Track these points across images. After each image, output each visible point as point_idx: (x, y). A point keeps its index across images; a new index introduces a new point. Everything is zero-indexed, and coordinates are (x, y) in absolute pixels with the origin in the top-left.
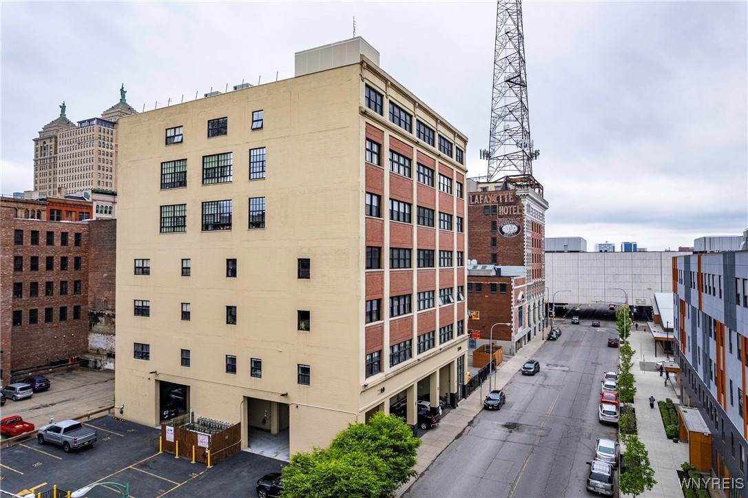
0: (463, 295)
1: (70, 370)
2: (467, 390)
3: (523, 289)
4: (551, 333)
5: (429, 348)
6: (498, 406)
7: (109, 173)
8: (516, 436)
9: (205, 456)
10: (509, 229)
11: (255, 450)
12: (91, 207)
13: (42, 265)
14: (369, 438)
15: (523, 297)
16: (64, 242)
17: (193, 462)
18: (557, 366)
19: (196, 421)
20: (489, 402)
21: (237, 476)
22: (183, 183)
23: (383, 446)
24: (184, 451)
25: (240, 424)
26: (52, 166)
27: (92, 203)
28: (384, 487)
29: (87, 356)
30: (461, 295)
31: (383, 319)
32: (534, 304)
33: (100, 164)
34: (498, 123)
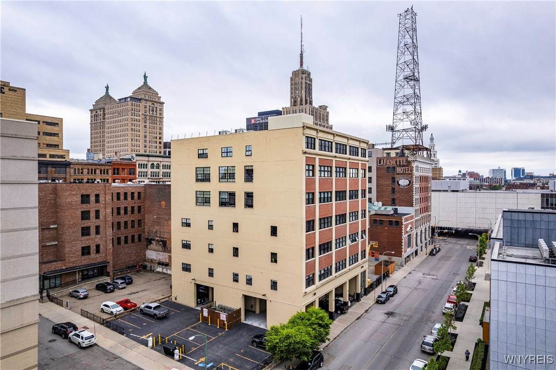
0: (365, 236)
1: (138, 271)
2: (367, 291)
3: (411, 223)
4: (433, 250)
5: (342, 269)
6: (384, 301)
7: (138, 133)
8: (392, 320)
9: (224, 325)
10: (403, 182)
11: (249, 322)
12: (136, 165)
13: (122, 212)
14: (307, 319)
15: (411, 228)
16: (133, 198)
17: (218, 327)
18: (429, 275)
19: (217, 305)
20: (380, 299)
21: (241, 335)
22: (209, 180)
23: (313, 324)
24: (214, 321)
25: (240, 309)
26: (102, 128)
27: (136, 162)
28: (312, 343)
29: (146, 263)
30: (364, 235)
31: (315, 257)
32: (426, 228)
33: (132, 127)
34: (399, 107)
